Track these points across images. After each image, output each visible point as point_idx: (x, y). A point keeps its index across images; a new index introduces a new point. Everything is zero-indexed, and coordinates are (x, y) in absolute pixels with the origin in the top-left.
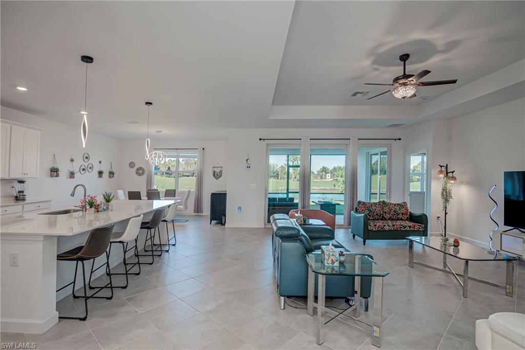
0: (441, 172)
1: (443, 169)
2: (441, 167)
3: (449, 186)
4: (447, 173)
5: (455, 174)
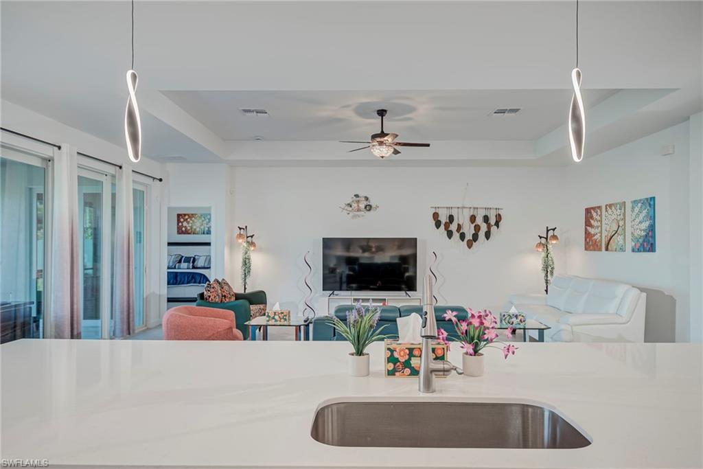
0: (240, 236)
2: (240, 229)
3: (250, 254)
4: (247, 237)
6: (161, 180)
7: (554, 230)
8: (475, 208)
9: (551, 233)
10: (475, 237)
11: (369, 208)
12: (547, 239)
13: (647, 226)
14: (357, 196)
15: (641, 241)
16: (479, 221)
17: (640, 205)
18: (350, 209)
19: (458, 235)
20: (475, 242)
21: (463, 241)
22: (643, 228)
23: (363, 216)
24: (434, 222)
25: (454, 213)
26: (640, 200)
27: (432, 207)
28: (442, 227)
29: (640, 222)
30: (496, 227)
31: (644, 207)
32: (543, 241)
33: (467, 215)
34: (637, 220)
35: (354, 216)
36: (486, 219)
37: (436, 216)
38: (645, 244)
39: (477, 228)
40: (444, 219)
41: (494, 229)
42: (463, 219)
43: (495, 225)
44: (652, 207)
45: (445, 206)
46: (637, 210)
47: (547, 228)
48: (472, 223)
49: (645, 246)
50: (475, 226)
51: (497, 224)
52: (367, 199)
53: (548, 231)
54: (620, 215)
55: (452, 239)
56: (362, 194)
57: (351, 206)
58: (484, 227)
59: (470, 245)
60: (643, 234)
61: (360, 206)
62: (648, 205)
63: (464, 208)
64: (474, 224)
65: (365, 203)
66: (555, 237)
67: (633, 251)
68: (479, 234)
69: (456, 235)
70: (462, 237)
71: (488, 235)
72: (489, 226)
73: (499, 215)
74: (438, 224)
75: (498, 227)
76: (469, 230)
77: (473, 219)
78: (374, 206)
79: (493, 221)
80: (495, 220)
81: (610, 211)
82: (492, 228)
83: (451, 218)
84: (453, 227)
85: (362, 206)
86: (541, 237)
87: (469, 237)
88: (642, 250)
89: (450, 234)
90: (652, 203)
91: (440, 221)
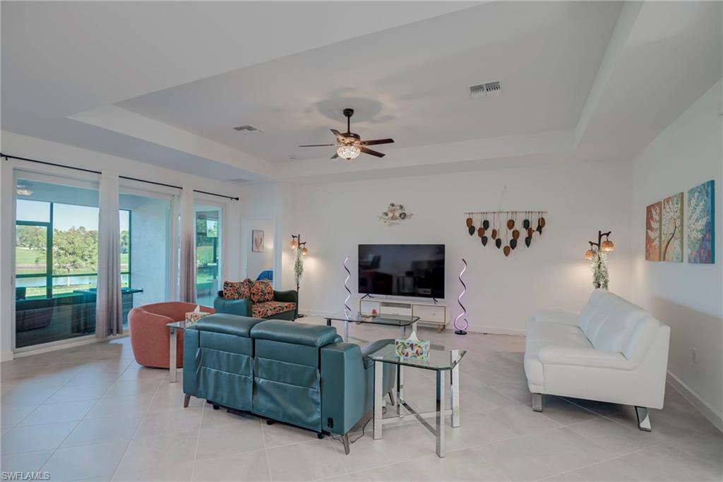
0: (294, 243)
1: (296, 239)
2: (294, 237)
3: (302, 258)
4: (299, 244)
5: (306, 246)
6: (237, 199)
7: (608, 234)
8: (513, 212)
9: (604, 238)
10: (513, 244)
11: (403, 216)
12: (599, 245)
13: (704, 223)
14: (393, 205)
15: (697, 246)
16: (519, 226)
17: (696, 194)
18: (387, 217)
19: (494, 242)
20: (513, 248)
21: (499, 247)
22: (700, 228)
23: (398, 223)
24: (468, 229)
25: (490, 218)
26: (697, 188)
27: (466, 213)
28: (476, 233)
29: (697, 220)
30: (538, 233)
31: (700, 198)
32: (595, 247)
33: (504, 219)
34: (694, 217)
35: (390, 225)
36: (526, 224)
37: (469, 222)
38: (702, 251)
39: (516, 234)
40: (478, 225)
41: (535, 234)
42: (499, 224)
43: (537, 230)
44: (710, 195)
45: (479, 211)
46: (693, 201)
47: (600, 232)
48: (510, 229)
49: (702, 253)
50: (514, 232)
51: (540, 229)
52: (401, 207)
53: (600, 236)
54: (677, 212)
55: (487, 245)
56: (397, 203)
57: (387, 215)
58: (524, 234)
59: (507, 252)
60: (700, 236)
61: (395, 214)
62: (705, 193)
63: (501, 212)
64: (512, 230)
65: (401, 211)
66: (608, 243)
67: (689, 262)
68: (518, 240)
69: (491, 242)
70: (498, 243)
71: (528, 242)
72: (530, 232)
73: (543, 219)
74: (472, 231)
75: (541, 232)
76: (506, 237)
77: (511, 224)
78: (408, 214)
79: (534, 226)
80: (537, 225)
81: (667, 207)
82: (533, 235)
83: (486, 224)
84: (488, 233)
85: (397, 214)
86: (592, 244)
87: (506, 242)
88: (698, 261)
89: (484, 241)
90: (710, 190)
91: (474, 227)
